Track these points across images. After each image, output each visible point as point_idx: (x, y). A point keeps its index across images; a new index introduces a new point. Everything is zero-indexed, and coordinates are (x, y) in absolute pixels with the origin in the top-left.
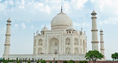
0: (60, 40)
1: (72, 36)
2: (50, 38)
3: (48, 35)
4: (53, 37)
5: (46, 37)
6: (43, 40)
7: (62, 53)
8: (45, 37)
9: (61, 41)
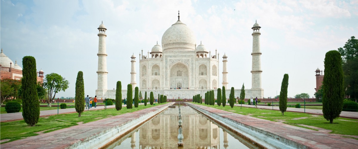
0: (190, 67)
1: (210, 62)
2: (174, 64)
3: (169, 58)
4: (178, 62)
5: (166, 62)
6: (160, 67)
7: (194, 88)
8: (164, 61)
9: (192, 69)
